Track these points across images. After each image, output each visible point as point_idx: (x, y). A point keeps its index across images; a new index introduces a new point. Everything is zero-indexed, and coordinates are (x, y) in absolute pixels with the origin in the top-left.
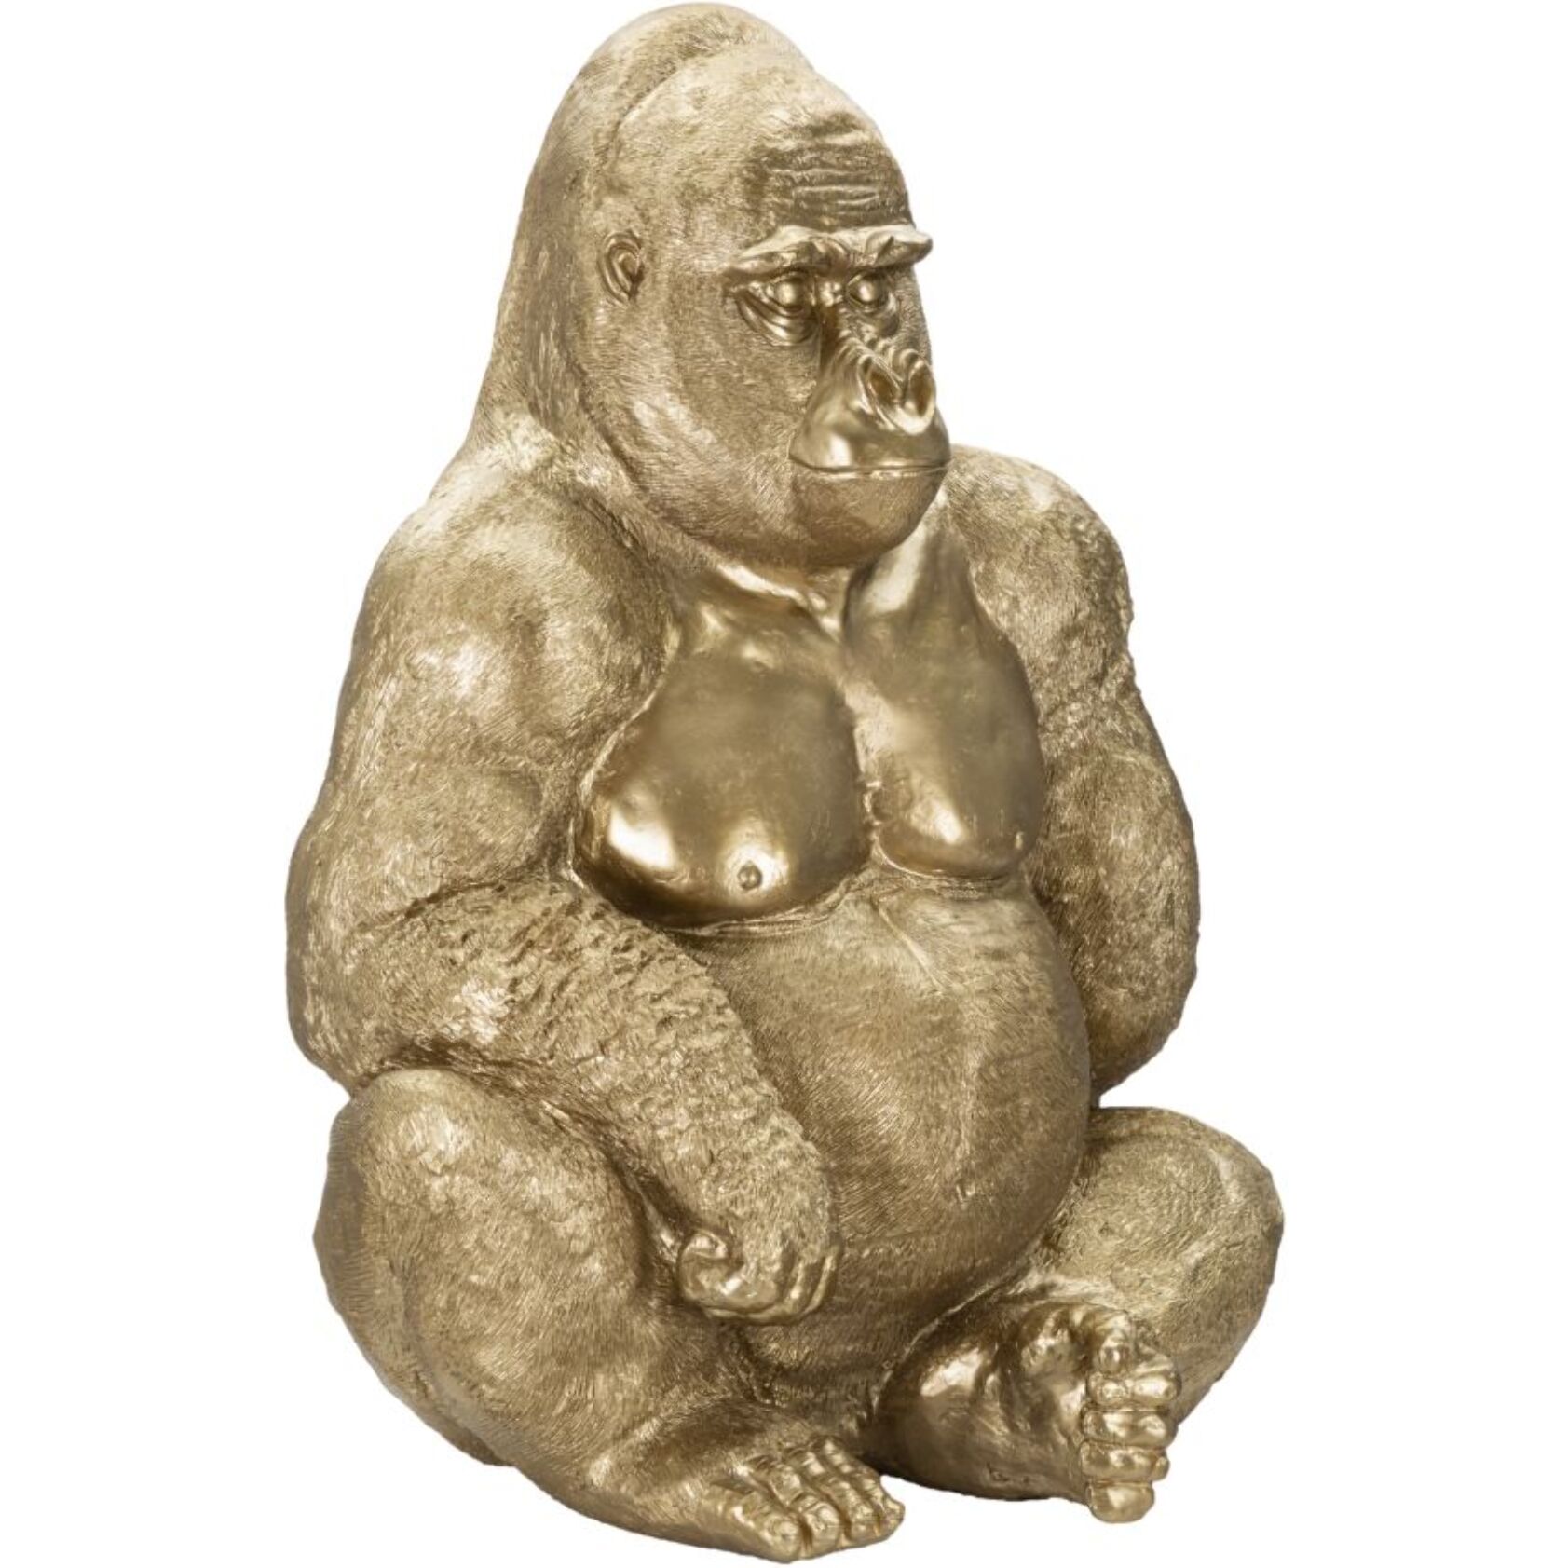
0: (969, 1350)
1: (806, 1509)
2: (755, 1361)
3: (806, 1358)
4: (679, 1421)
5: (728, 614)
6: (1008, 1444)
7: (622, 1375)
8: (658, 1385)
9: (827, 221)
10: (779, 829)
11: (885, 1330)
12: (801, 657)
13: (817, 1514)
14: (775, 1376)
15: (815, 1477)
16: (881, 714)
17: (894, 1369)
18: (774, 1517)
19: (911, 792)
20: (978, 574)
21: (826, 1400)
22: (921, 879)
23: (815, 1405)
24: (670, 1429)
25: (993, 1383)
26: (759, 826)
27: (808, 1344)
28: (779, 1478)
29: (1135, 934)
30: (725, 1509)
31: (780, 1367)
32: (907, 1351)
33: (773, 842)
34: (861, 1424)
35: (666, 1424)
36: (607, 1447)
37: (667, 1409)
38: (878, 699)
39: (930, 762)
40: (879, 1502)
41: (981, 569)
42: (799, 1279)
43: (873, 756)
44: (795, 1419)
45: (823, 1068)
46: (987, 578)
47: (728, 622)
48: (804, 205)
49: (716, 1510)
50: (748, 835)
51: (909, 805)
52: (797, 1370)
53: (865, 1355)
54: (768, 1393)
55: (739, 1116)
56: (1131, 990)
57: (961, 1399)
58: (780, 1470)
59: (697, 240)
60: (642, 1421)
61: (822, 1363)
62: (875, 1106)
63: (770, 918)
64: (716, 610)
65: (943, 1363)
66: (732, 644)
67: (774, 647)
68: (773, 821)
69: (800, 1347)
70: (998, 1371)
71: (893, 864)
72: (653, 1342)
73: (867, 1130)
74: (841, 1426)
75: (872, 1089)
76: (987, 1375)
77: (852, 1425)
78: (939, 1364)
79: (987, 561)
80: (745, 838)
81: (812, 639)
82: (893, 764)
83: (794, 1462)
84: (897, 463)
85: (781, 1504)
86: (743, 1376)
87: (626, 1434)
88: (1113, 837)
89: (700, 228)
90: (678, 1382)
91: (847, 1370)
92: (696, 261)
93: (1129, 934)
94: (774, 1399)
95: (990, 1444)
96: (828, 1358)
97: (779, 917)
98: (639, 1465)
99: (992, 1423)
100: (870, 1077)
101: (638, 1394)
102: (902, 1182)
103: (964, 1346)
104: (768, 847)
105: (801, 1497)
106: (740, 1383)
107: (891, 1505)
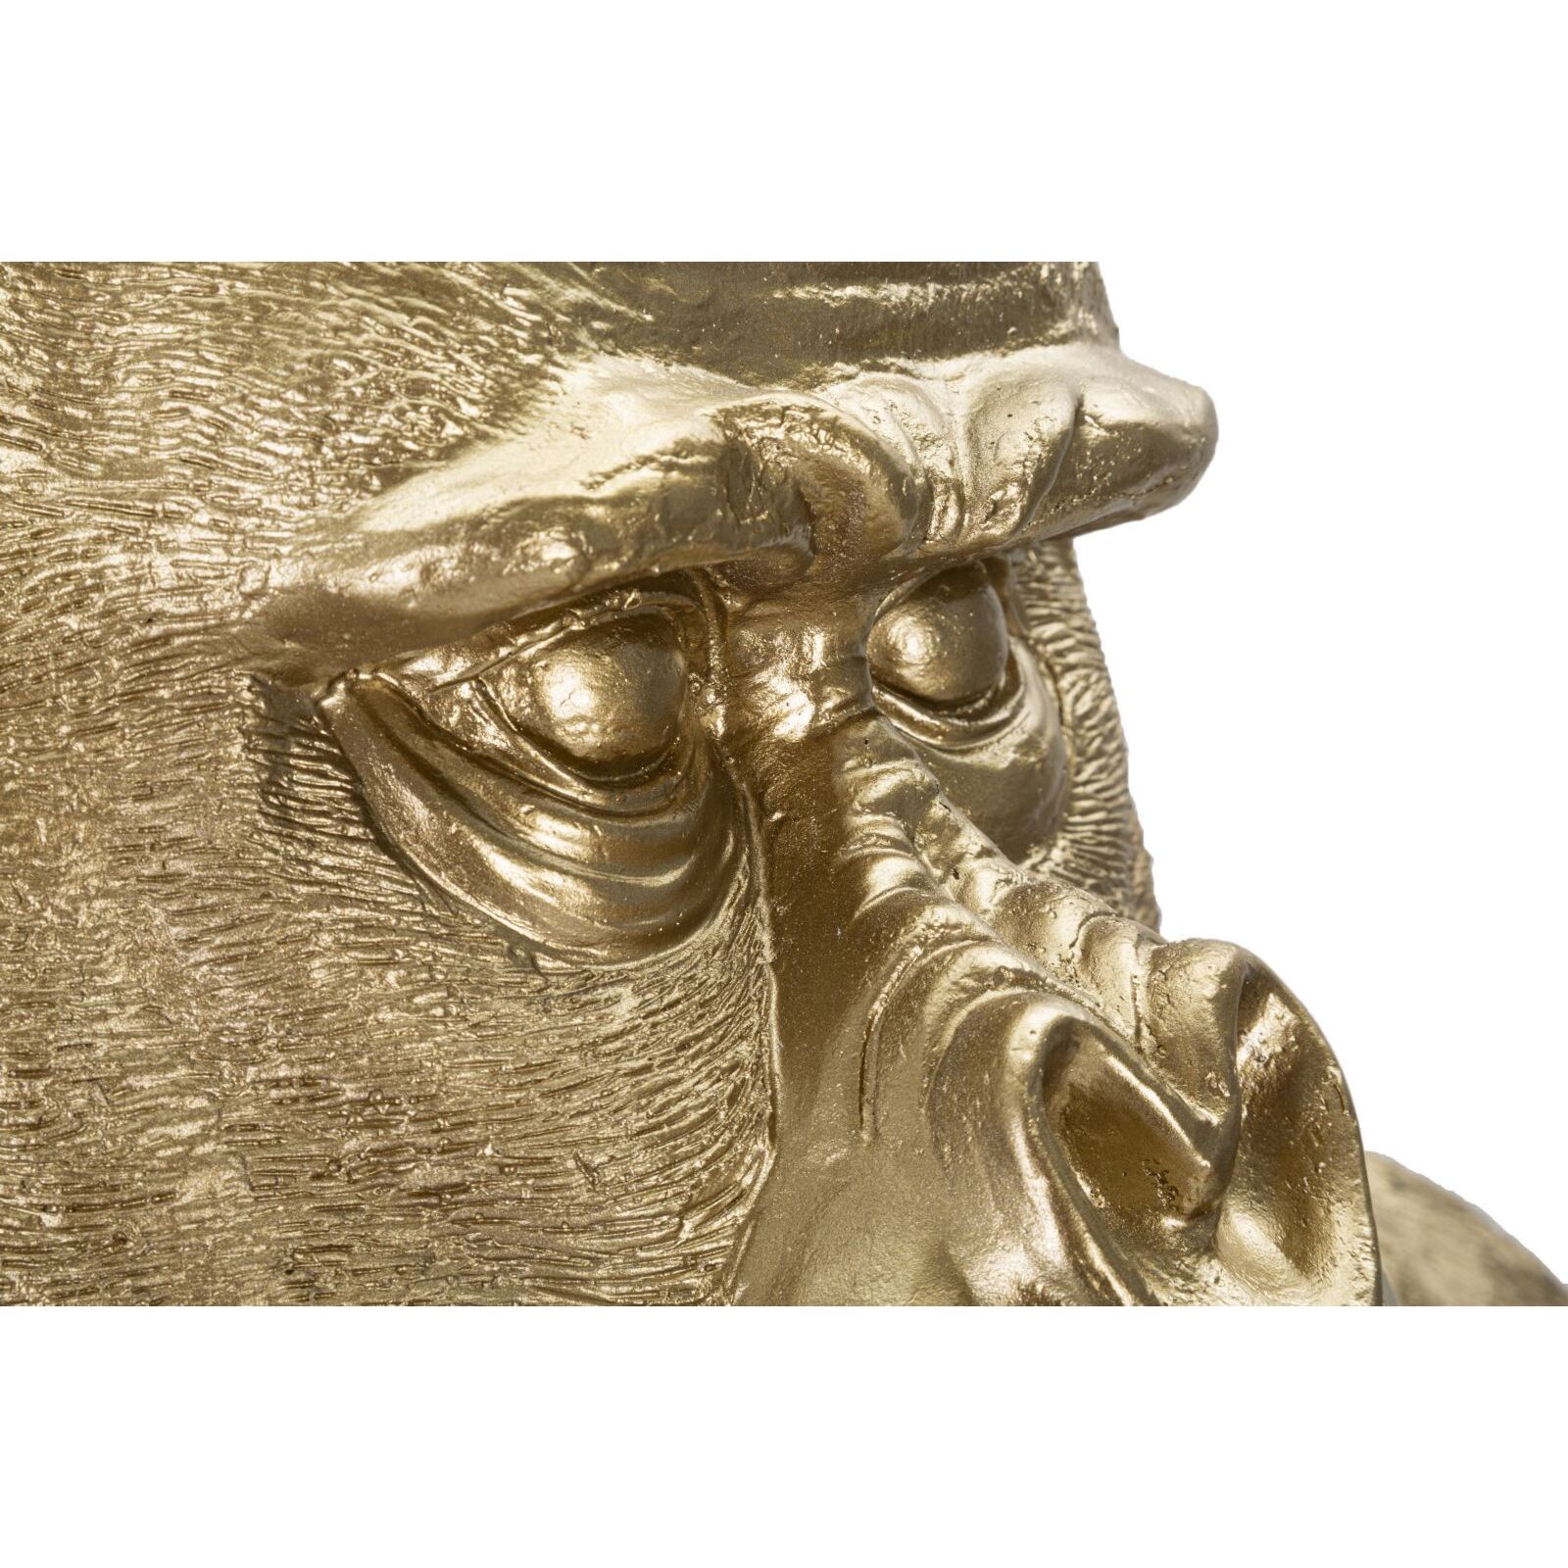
59: (112, 445)
89: (132, 384)
92: (115, 557)
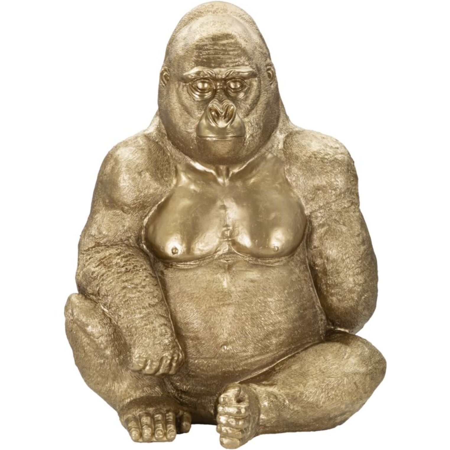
2: (175, 388)
3: (189, 389)
5: (189, 176)
7: (121, 384)
8: (133, 389)
9: (213, 65)
10: (185, 238)
12: (209, 189)
13: (144, 430)
14: (181, 393)
15: (157, 421)
16: (234, 208)
18: (133, 429)
19: (239, 232)
20: (287, 169)
21: (202, 402)
22: (244, 257)
26: (179, 236)
27: (189, 385)
29: (336, 281)
31: (181, 390)
33: (182, 242)
37: (136, 396)
38: (234, 204)
39: (245, 223)
41: (288, 167)
42: (149, 364)
43: (231, 220)
45: (182, 307)
46: (289, 171)
47: (189, 178)
48: (205, 60)
50: (175, 239)
51: (238, 235)
52: (187, 392)
53: (208, 391)
55: (138, 316)
56: (337, 298)
60: (128, 398)
62: (194, 320)
63: (185, 263)
64: (186, 175)
66: (188, 184)
67: (200, 186)
68: (184, 235)
69: (186, 386)
71: (236, 252)
72: (129, 377)
73: (192, 326)
74: (209, 411)
75: (194, 314)
77: (212, 411)
79: (290, 166)
80: (174, 239)
81: (214, 185)
82: (236, 222)
84: (213, 136)
86: (172, 391)
87: (123, 401)
88: (328, 251)
90: (140, 389)
93: (334, 281)
94: (183, 400)
96: (196, 390)
97: (188, 263)
100: (194, 311)
101: (125, 390)
102: (203, 342)
104: (181, 243)
105: (144, 425)
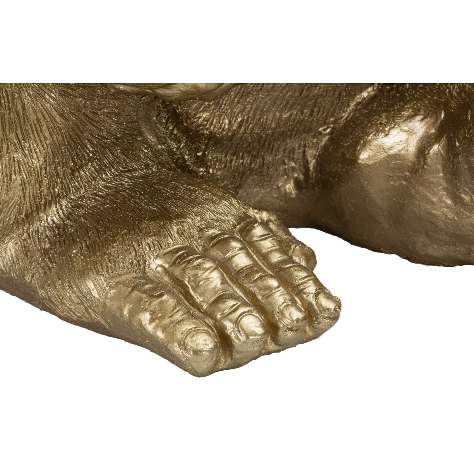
0: (410, 117)
1: (225, 317)
2: (186, 131)
3: (240, 125)
4: (91, 203)
6: (450, 215)
7: (19, 156)
8: (65, 165)
11: (322, 96)
13: (237, 322)
14: (207, 145)
15: (240, 272)
17: (331, 133)
18: (188, 326)
21: (262, 165)
23: (251, 170)
24: (81, 212)
25: (436, 154)
27: (242, 111)
28: (196, 276)
30: (132, 313)
31: (212, 136)
32: (345, 115)
34: (298, 184)
35: (77, 207)
36: (12, 231)
37: (78, 190)
40: (311, 299)
44: (223, 198)
49: (122, 313)
52: (231, 139)
53: (301, 122)
54: (201, 161)
57: (401, 168)
58: (198, 267)
60: (48, 204)
61: (256, 130)
65: (383, 131)
69: (233, 116)
70: (444, 141)
72: (53, 118)
74: (278, 188)
76: (431, 145)
77: (290, 187)
78: (378, 131)
83: (216, 253)
85: (197, 307)
86: (174, 145)
87: (29, 218)
90: (91, 160)
91: (283, 136)
94: (207, 168)
95: (430, 213)
96: (264, 127)
98: (45, 252)
99: (434, 194)
101: (39, 175)
103: (406, 113)
105: (220, 299)
106: (171, 153)
107: (325, 302)
